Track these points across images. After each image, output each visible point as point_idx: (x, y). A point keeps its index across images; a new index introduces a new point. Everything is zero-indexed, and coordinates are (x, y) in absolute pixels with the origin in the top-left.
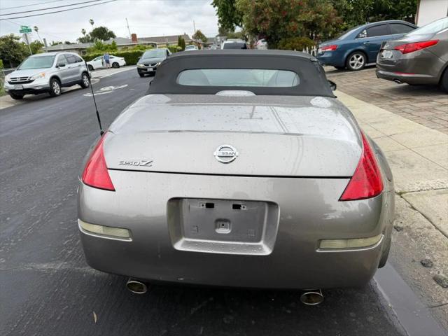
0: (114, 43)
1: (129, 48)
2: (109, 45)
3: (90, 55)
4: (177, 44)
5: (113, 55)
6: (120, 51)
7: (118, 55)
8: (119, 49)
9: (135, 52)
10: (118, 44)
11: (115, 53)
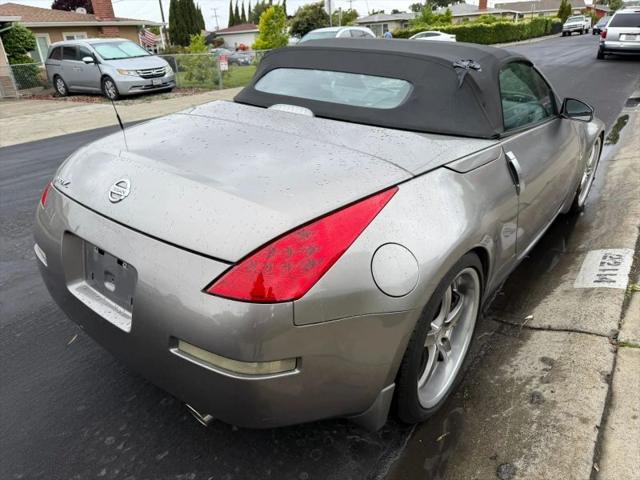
0: (448, 13)
1: (470, 19)
2: (440, 16)
3: (411, 30)
4: (556, 14)
5: (442, 31)
6: (454, 25)
7: (448, 32)
8: (454, 21)
9: (476, 27)
10: (453, 14)
11: (445, 28)
